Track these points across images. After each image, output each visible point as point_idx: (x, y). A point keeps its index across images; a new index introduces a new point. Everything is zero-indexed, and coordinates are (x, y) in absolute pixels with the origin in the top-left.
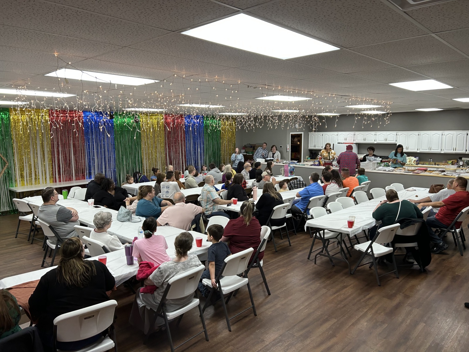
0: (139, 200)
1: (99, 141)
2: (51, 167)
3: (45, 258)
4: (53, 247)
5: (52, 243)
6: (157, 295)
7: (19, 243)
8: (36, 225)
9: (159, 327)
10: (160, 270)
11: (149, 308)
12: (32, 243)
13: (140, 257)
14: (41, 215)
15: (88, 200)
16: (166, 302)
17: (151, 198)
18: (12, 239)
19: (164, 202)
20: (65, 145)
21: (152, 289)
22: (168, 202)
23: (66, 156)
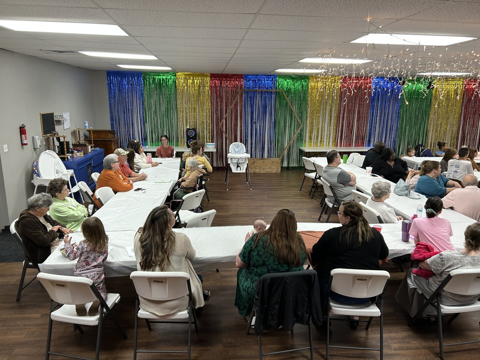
0: (421, 175)
1: (383, 109)
2: (335, 132)
3: (322, 214)
4: (331, 205)
5: (330, 202)
6: (433, 282)
7: (302, 195)
8: (318, 183)
9: (428, 315)
10: (441, 257)
11: (420, 293)
12: (312, 198)
13: (417, 237)
14: (324, 175)
15: (367, 168)
16: (443, 293)
17: (436, 176)
18: (297, 191)
19: (450, 182)
20: (351, 112)
21: (428, 274)
22: (456, 183)
23: (349, 123)
